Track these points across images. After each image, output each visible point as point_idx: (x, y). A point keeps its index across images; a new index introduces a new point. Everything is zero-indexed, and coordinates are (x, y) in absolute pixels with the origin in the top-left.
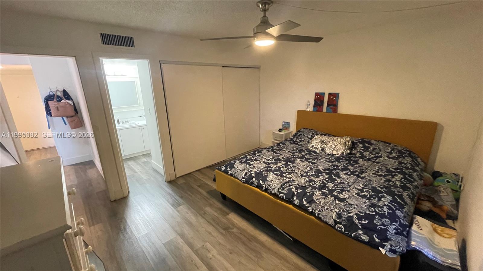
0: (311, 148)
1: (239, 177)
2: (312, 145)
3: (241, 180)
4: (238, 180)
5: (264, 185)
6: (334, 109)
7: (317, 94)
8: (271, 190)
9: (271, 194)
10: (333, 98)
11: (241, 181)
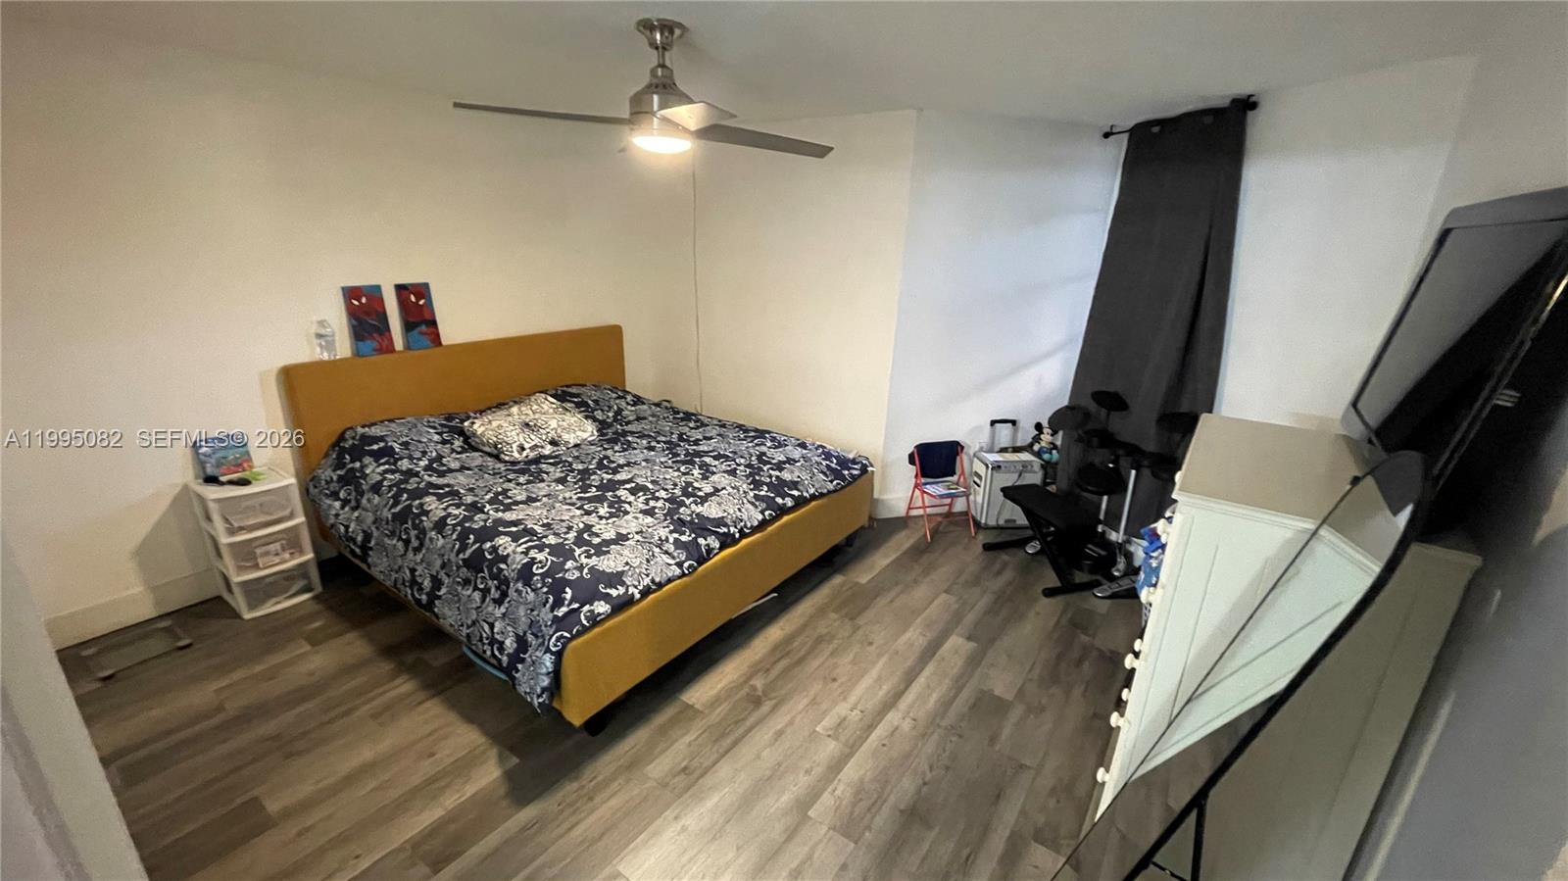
0: (521, 454)
1: (670, 575)
2: (515, 446)
3: (683, 571)
4: (674, 580)
5: (732, 529)
6: (433, 333)
7: (351, 293)
8: (749, 525)
9: (755, 530)
10: (418, 299)
11: (684, 575)
